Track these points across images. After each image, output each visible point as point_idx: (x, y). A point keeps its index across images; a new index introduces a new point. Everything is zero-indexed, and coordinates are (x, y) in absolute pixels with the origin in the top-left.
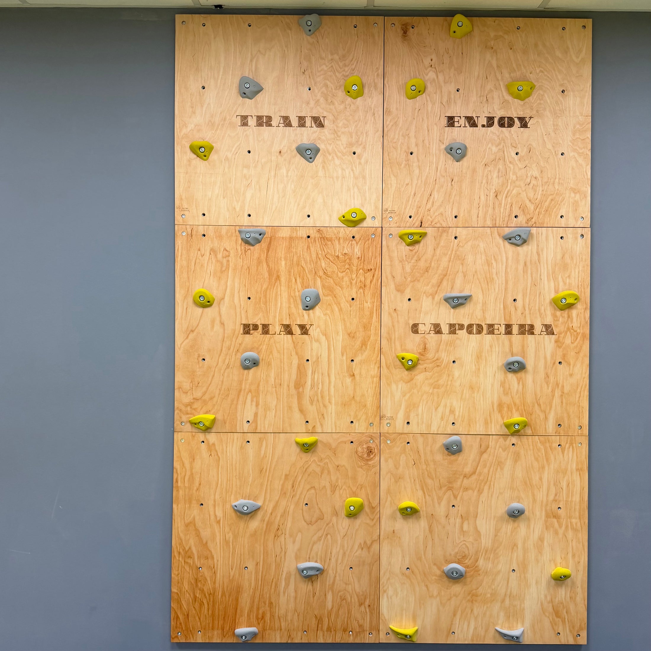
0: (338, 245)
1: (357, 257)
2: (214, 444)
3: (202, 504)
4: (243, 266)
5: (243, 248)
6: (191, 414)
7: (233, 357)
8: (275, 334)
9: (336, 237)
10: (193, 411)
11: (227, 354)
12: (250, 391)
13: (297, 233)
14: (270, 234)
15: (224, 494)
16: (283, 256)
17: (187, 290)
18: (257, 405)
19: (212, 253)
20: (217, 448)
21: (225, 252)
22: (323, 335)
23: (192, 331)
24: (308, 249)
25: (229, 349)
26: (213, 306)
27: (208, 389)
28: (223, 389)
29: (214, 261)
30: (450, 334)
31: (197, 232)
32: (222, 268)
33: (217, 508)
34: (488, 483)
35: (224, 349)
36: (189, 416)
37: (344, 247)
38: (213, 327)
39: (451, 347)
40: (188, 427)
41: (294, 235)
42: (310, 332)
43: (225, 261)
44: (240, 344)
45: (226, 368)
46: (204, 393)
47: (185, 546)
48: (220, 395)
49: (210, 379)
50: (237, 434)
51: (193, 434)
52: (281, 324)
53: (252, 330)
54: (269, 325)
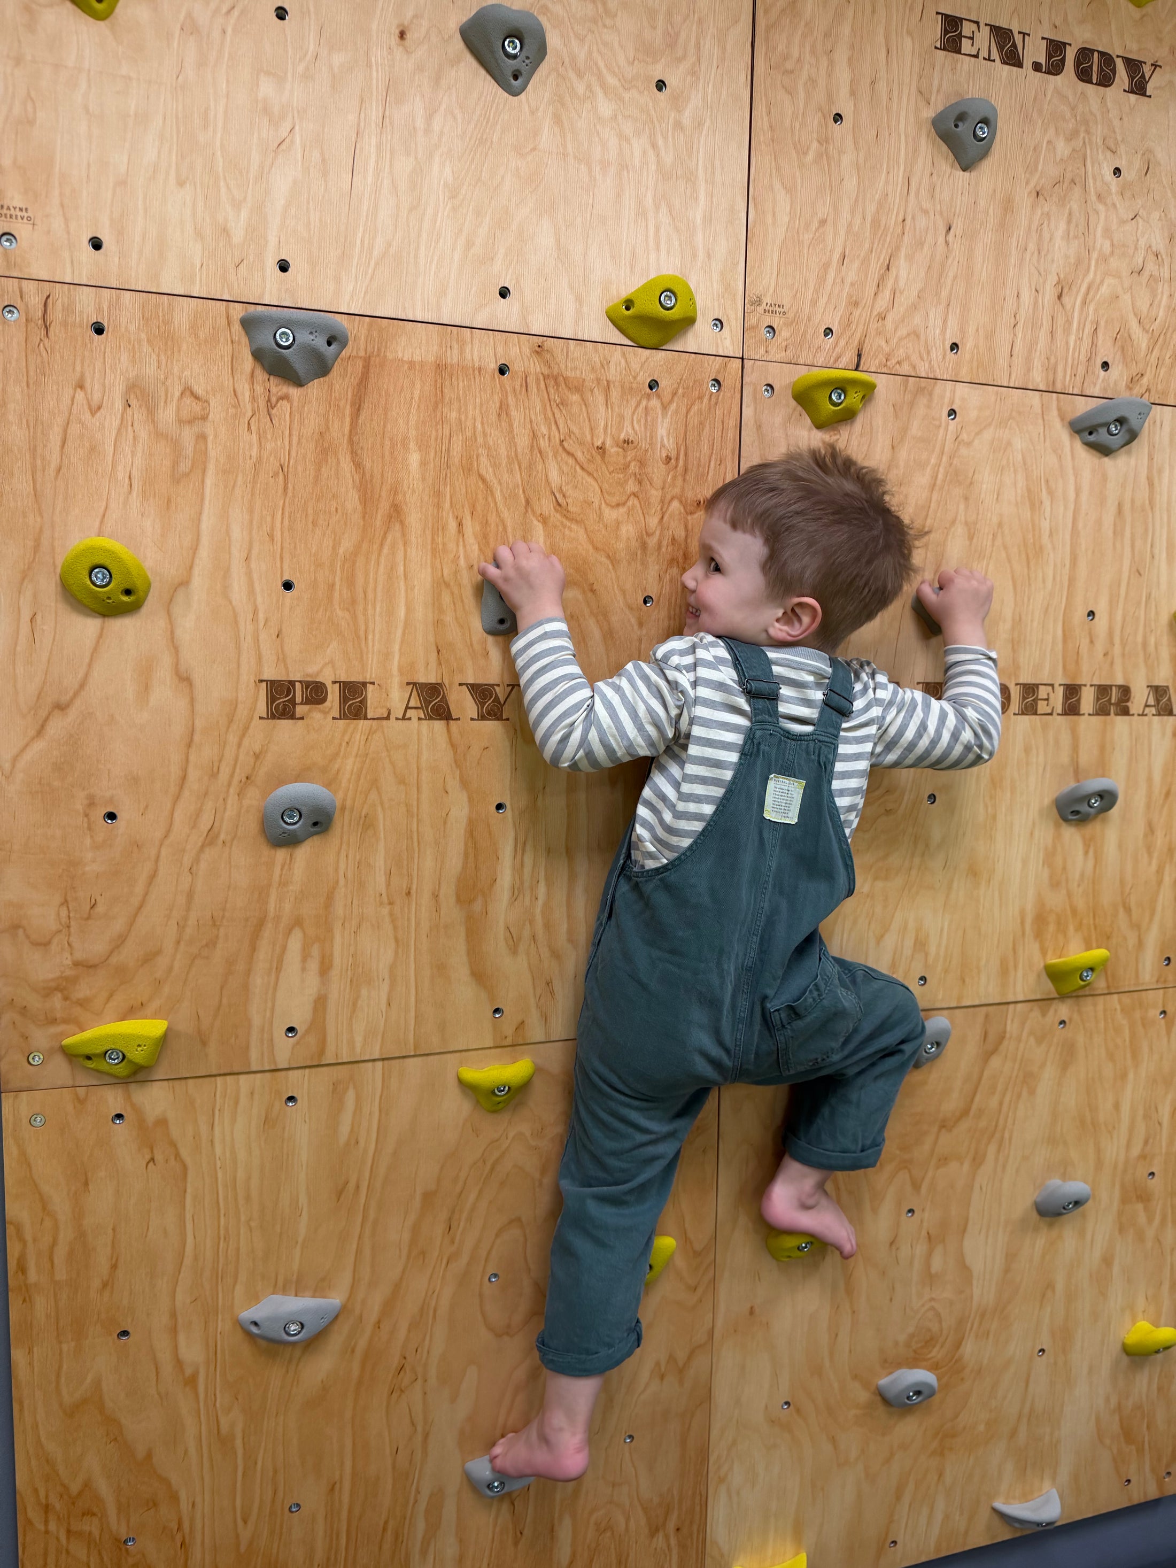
0: (602, 409)
1: (664, 455)
2: (162, 1122)
3: (125, 1333)
4: (260, 459)
5: (259, 389)
6: (65, 1021)
7: (229, 802)
8: (388, 718)
9: (598, 380)
10: (77, 1012)
11: (206, 794)
12: (298, 922)
13: (462, 351)
14: (362, 346)
15: (207, 1284)
16: (413, 433)
17: (30, 543)
18: (325, 969)
19: (133, 402)
20: (175, 1132)
21: (188, 400)
23: (61, 707)
24: (504, 416)
25: (214, 775)
26: (145, 610)
27: (132, 923)
28: (192, 921)
29: (143, 434)
31: (69, 309)
32: (175, 464)
33: (182, 1337)
35: (193, 774)
36: (62, 1029)
37: (621, 417)
38: (145, 688)
40: (60, 1070)
41: (453, 357)
42: (511, 710)
43: (187, 436)
44: (257, 756)
45: (202, 847)
46: (120, 941)
47: (66, 1482)
48: (182, 943)
49: (139, 889)
50: (252, 1076)
51: (76, 1095)
52: (408, 684)
53: (302, 703)
54: (364, 684)
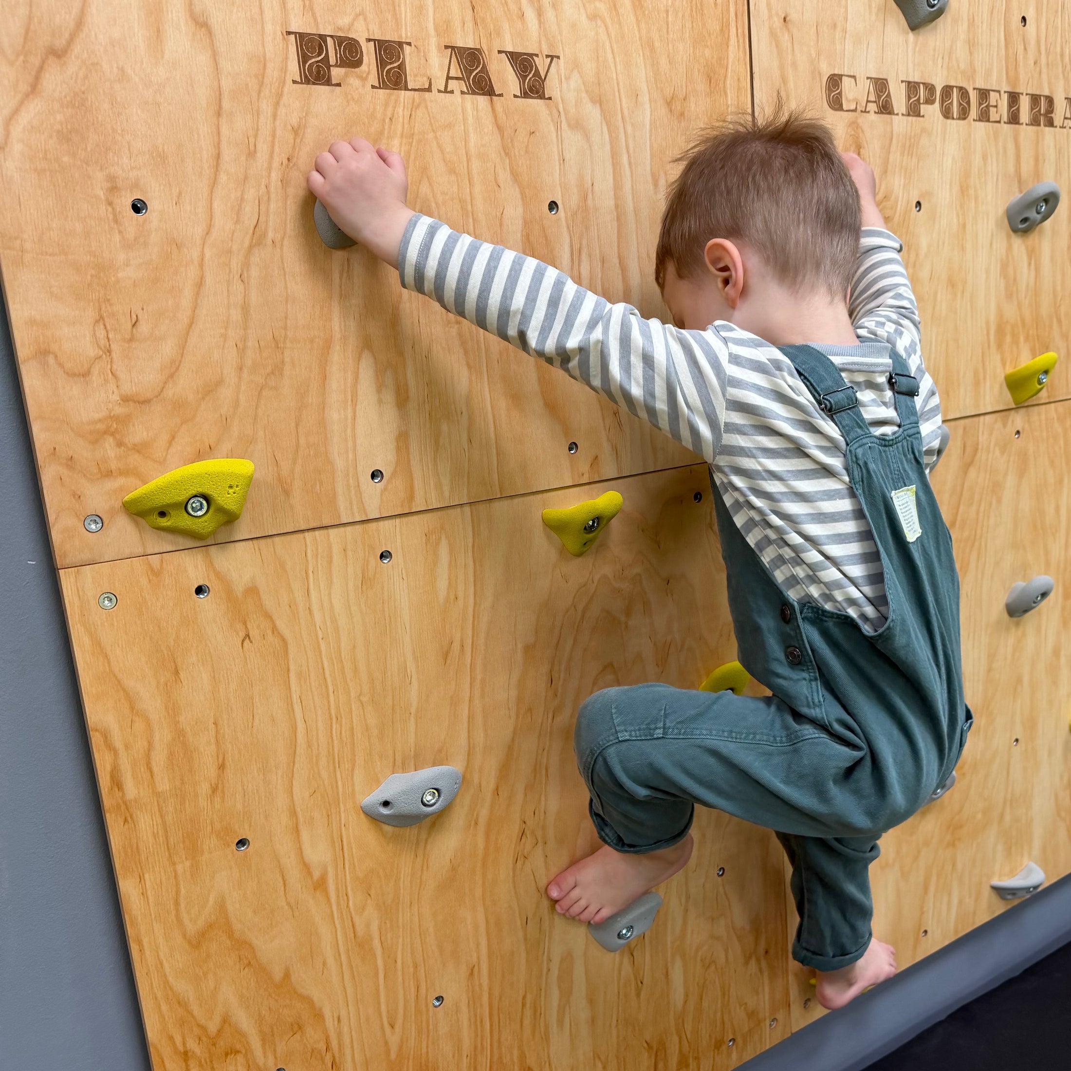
2: (252, 591)
3: (242, 842)
6: (125, 472)
7: (273, 190)
8: (429, 90)
10: (135, 460)
11: (246, 178)
15: (324, 774)
20: (268, 602)
22: (593, 101)
23: (58, 53)
25: (251, 154)
27: (182, 347)
30: (909, 115)
33: (305, 836)
34: (977, 544)
35: (228, 154)
36: (121, 481)
38: (157, 35)
39: (912, 157)
40: (125, 534)
42: (552, 86)
44: (296, 132)
45: (251, 247)
46: (172, 371)
47: (203, 1022)
48: (245, 370)
49: (186, 301)
50: (341, 529)
51: (149, 564)
52: (446, 47)
53: (336, 66)
54: (400, 44)
